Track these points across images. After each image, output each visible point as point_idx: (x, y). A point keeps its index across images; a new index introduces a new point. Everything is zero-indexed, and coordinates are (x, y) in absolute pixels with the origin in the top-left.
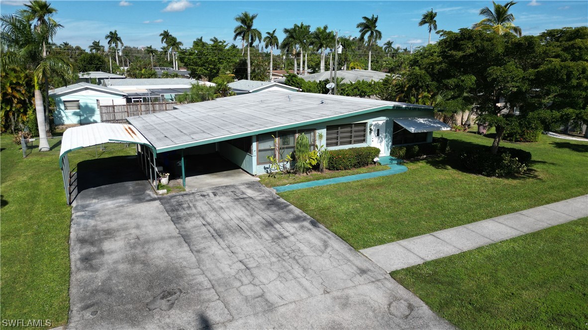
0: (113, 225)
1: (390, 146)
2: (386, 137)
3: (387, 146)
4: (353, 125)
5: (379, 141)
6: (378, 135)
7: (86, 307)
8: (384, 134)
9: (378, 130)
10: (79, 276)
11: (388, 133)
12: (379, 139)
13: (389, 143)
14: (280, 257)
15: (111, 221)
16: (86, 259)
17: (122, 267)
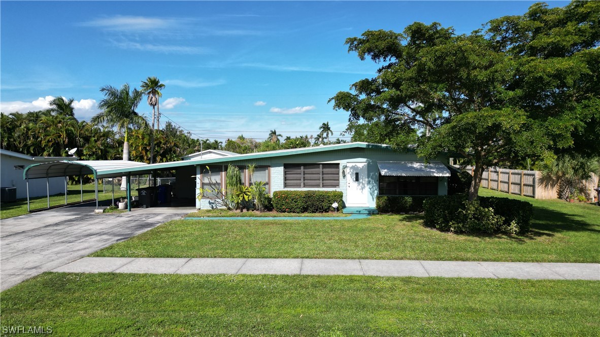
1: (376, 194)
2: (369, 183)
3: (372, 195)
4: (321, 166)
5: (360, 187)
6: (357, 179)
8: (367, 180)
9: (357, 174)
11: (372, 178)
12: (359, 184)
13: (373, 191)
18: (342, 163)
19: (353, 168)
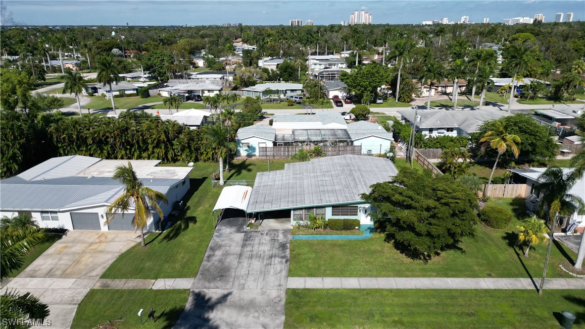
0: (223, 243)
4: (349, 207)
5: (366, 216)
6: (365, 213)
7: (201, 274)
8: (369, 213)
9: (366, 210)
10: (204, 263)
11: (372, 212)
14: (261, 272)
15: (223, 240)
16: (209, 257)
17: (216, 263)
18: (359, 206)
19: (363, 207)
